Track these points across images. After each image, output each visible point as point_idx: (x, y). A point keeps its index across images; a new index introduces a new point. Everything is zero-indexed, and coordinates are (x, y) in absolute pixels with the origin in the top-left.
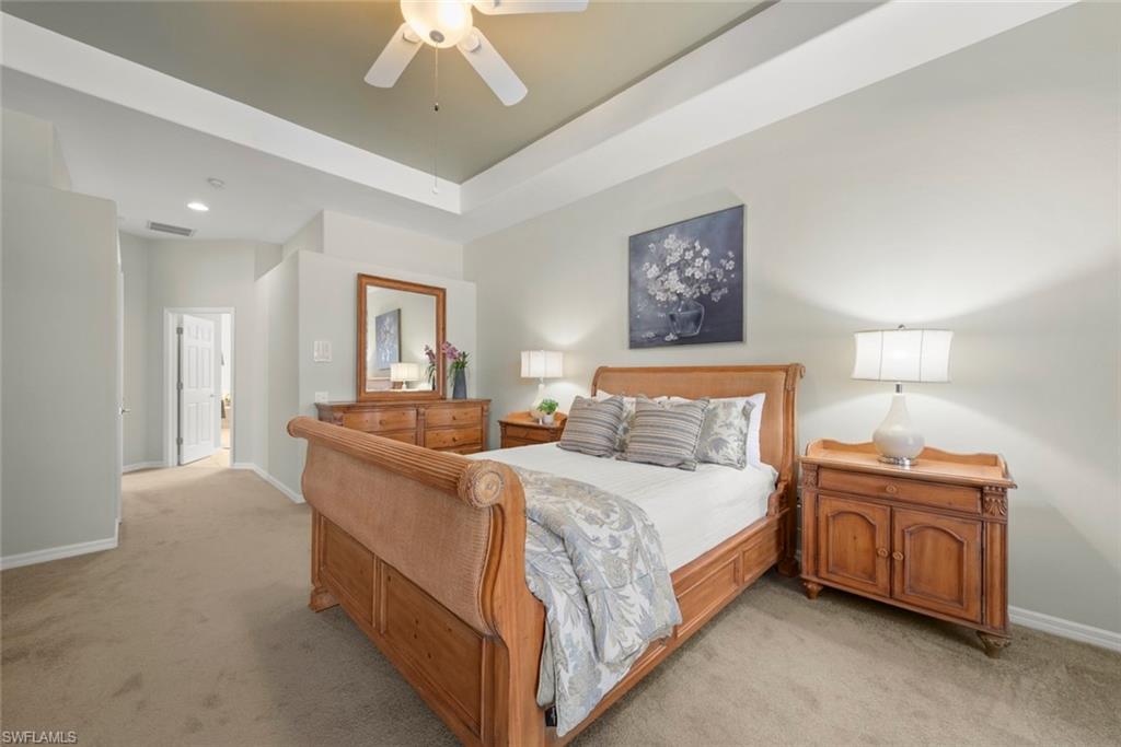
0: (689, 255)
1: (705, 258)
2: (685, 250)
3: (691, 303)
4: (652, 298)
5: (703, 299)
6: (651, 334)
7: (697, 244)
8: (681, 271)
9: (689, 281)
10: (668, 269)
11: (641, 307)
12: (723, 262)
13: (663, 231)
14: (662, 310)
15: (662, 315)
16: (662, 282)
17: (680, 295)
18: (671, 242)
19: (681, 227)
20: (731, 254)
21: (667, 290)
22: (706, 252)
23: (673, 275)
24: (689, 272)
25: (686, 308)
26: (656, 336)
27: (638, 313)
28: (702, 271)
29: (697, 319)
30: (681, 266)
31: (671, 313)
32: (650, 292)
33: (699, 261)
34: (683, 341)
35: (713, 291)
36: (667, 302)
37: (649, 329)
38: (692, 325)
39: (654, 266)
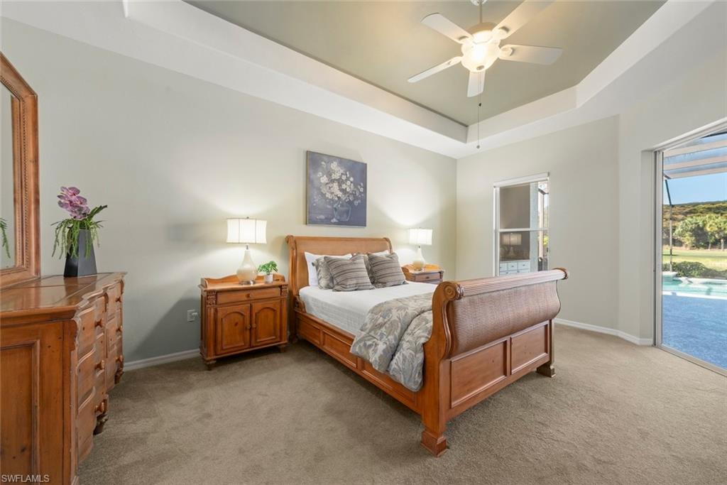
0: (344, 178)
1: (351, 182)
2: (342, 174)
3: (345, 203)
4: (323, 195)
5: (350, 203)
6: (322, 217)
7: (348, 173)
8: (340, 186)
9: (344, 191)
10: (333, 181)
11: (317, 199)
12: (359, 187)
13: (331, 158)
14: (330, 204)
15: (329, 207)
16: (330, 188)
17: (339, 198)
18: (334, 166)
19: (341, 161)
20: (362, 184)
21: (332, 193)
22: (352, 179)
23: (335, 185)
24: (344, 186)
25: (342, 206)
26: (326, 218)
27: (314, 203)
28: (350, 188)
29: (347, 212)
30: (340, 182)
31: (335, 206)
32: (322, 191)
33: (349, 183)
34: (340, 223)
35: (354, 200)
36: (332, 200)
37: (321, 214)
38: (345, 216)
39: (325, 176)
